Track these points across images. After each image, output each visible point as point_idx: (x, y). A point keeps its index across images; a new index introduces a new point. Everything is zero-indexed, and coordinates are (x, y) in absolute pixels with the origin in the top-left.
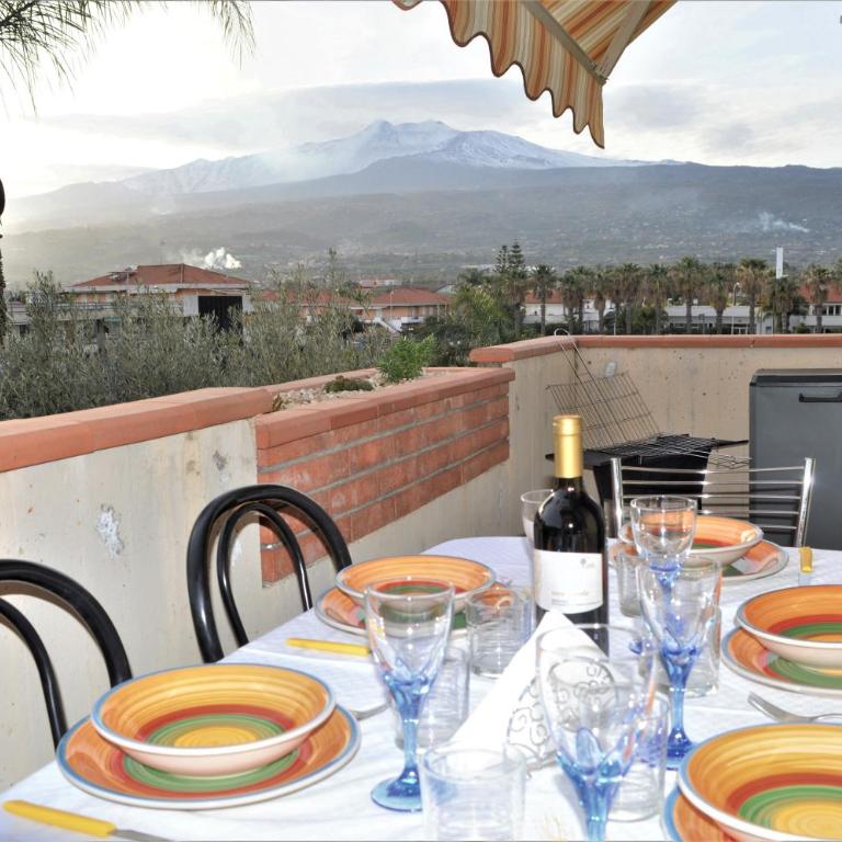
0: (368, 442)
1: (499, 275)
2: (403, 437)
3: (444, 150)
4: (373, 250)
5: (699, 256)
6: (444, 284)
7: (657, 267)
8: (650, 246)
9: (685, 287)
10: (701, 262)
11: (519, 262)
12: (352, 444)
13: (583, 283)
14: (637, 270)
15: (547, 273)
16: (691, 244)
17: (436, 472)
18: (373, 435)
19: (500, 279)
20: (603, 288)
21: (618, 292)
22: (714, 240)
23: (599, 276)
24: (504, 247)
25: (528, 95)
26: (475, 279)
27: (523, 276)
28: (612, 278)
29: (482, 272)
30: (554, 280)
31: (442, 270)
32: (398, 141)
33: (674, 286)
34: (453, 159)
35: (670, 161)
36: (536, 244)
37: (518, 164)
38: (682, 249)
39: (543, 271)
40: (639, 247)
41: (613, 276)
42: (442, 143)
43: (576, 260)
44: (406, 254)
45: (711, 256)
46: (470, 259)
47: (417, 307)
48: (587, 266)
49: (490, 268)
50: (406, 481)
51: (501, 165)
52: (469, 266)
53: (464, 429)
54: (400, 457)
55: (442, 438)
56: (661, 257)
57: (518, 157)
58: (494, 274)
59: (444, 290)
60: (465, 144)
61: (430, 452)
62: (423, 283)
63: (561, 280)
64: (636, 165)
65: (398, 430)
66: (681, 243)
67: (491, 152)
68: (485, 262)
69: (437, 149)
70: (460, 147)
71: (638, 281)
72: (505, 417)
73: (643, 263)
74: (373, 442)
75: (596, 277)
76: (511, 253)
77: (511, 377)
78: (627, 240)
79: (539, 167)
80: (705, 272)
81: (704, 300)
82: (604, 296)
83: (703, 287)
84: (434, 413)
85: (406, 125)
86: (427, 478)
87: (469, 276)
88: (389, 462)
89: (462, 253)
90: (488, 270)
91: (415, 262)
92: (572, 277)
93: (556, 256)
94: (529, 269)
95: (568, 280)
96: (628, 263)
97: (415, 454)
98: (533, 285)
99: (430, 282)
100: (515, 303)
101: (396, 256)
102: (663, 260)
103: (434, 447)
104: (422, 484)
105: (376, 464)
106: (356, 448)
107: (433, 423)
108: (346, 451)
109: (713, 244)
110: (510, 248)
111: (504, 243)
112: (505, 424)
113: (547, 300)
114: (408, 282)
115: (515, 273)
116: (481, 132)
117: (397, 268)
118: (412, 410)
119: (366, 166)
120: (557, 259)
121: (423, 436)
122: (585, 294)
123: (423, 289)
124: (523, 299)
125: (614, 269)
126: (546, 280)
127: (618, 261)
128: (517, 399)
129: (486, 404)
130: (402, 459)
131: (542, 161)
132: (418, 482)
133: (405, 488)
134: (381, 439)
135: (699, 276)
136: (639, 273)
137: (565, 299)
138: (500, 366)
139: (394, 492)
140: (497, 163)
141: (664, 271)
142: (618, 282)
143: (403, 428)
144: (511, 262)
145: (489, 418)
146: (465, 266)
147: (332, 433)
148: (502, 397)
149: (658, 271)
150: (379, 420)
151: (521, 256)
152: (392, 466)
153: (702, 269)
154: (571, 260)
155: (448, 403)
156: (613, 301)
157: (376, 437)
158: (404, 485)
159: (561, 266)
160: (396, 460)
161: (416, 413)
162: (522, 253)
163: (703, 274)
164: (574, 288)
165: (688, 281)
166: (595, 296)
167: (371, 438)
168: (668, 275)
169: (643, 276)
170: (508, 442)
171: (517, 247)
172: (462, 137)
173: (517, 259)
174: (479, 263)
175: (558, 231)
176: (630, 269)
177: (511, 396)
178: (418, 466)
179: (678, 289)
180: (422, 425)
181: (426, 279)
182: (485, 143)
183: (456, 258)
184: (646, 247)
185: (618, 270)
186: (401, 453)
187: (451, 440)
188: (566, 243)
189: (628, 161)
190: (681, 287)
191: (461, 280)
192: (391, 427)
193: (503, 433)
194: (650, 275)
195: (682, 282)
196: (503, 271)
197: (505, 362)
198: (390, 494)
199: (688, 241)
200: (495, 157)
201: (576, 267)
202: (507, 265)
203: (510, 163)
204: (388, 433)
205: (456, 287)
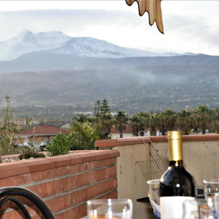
0: (47, 183)
1: (96, 117)
2: (64, 182)
3: (63, 48)
4: (23, 104)
5: (208, 105)
6: (64, 123)
7: (184, 112)
8: (180, 100)
9: (201, 123)
10: (209, 109)
11: (107, 110)
12: (39, 183)
13: (143, 121)
14: (173, 113)
15: (123, 116)
16: (203, 98)
17: (81, 204)
18: (49, 179)
19: (97, 120)
20: (155, 124)
21: (163, 126)
22: (215, 96)
23: (152, 117)
24: (98, 102)
25: (127, 3)
26: (82, 119)
27: (109, 117)
28: (160, 118)
29: (86, 116)
30: (127, 120)
31: (62, 115)
32: (36, 42)
33: (194, 122)
34: (69, 52)
35: (189, 53)
36: (116, 100)
37: (105, 56)
38: (198, 101)
39: (120, 114)
40: (174, 101)
41: (161, 117)
42: (62, 44)
43: (139, 108)
44: (42, 106)
45: (214, 105)
46: (78, 109)
47: (48, 136)
48: (145, 112)
49: (90, 114)
50: (66, 207)
51: (95, 56)
52: (78, 113)
53: (95, 181)
54: (63, 193)
55: (84, 185)
56: (187, 106)
57: (105, 52)
58: (93, 117)
59: (64, 127)
60: (74, 44)
61: (78, 191)
62: (52, 122)
63: (131, 120)
64: (171, 55)
65: (62, 177)
66: (197, 98)
67: (89, 48)
68: (87, 110)
69: (59, 47)
70: (72, 46)
71: (174, 120)
72: (115, 177)
73: (177, 109)
74: (49, 182)
75: (151, 118)
76: (102, 105)
77: (118, 154)
78: (167, 97)
79: (116, 57)
80: (212, 114)
81: (212, 130)
82: (155, 129)
83: (211, 122)
84: (79, 170)
85: (42, 33)
86: (76, 206)
87: (79, 118)
88: (57, 195)
89: (74, 105)
90: (89, 115)
91: (47, 111)
92: (137, 118)
93: (127, 106)
94: (113, 114)
95: (135, 120)
96: (168, 109)
97: (70, 192)
98: (115, 123)
99: (56, 122)
100: (105, 133)
101: (36, 108)
102: (187, 108)
103: (80, 189)
104: (74, 209)
105: (51, 195)
106: (41, 185)
107: (79, 175)
108: (36, 186)
109: (215, 98)
110: (101, 102)
111: (98, 100)
112: (115, 181)
113: (123, 131)
114: (43, 122)
115: (104, 116)
116: (84, 38)
117: (36, 115)
118: (68, 167)
119: (18, 56)
120: (128, 108)
121: (74, 182)
122: (144, 127)
123: (52, 126)
124: (109, 131)
125: (161, 113)
126: (122, 120)
127: (163, 109)
128: (121, 167)
129: (105, 169)
130: (64, 194)
131: (118, 54)
132: (72, 208)
133: (65, 210)
134: (54, 182)
135: (208, 116)
136: (174, 115)
137: (133, 130)
138: (111, 149)
139: (60, 212)
140: (93, 55)
141: (189, 114)
142: (163, 120)
143: (64, 177)
144: (102, 110)
145: (107, 176)
146: (76, 113)
147: (29, 175)
148: (113, 165)
149: (185, 114)
150: (52, 170)
151: (107, 107)
152: (59, 197)
153: (210, 112)
154: (135, 108)
155: (86, 165)
156: (161, 131)
157: (51, 180)
158: (65, 209)
159: (130, 112)
160: (61, 194)
161: (70, 169)
162: (108, 105)
163: (210, 115)
164: (138, 124)
165: (202, 119)
166: (150, 129)
167: (48, 181)
168: (191, 116)
169: (177, 117)
170: (117, 190)
171: (105, 101)
172: (74, 40)
173: (105, 108)
174: (84, 111)
175: (128, 92)
176: (170, 113)
177: (118, 165)
178: (72, 199)
179: (197, 124)
180: (74, 176)
181: (54, 120)
182: (86, 43)
183: (70, 108)
184: (178, 101)
185: (163, 114)
186: (63, 190)
187: (88, 186)
188: (133, 99)
189: (166, 53)
190: (198, 123)
191: (74, 120)
192: (58, 175)
193: (114, 185)
194: (181, 116)
195: (199, 120)
196: (98, 115)
197: (114, 147)
198: (58, 213)
199: (202, 97)
200: (92, 51)
201: (139, 112)
202: (100, 112)
203: (101, 55)
204: (57, 179)
205: (71, 124)
